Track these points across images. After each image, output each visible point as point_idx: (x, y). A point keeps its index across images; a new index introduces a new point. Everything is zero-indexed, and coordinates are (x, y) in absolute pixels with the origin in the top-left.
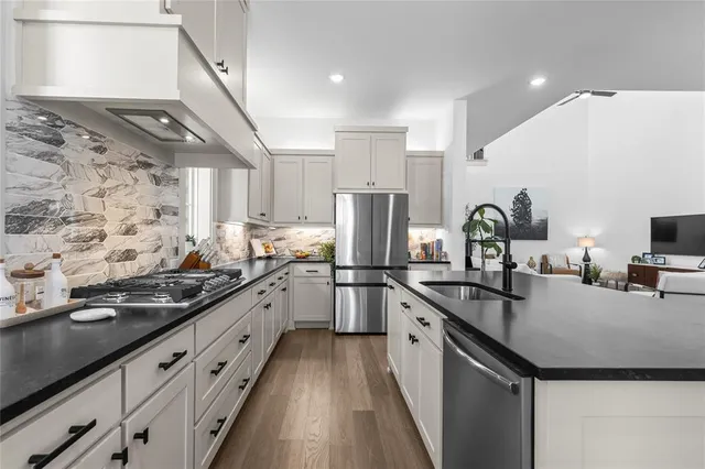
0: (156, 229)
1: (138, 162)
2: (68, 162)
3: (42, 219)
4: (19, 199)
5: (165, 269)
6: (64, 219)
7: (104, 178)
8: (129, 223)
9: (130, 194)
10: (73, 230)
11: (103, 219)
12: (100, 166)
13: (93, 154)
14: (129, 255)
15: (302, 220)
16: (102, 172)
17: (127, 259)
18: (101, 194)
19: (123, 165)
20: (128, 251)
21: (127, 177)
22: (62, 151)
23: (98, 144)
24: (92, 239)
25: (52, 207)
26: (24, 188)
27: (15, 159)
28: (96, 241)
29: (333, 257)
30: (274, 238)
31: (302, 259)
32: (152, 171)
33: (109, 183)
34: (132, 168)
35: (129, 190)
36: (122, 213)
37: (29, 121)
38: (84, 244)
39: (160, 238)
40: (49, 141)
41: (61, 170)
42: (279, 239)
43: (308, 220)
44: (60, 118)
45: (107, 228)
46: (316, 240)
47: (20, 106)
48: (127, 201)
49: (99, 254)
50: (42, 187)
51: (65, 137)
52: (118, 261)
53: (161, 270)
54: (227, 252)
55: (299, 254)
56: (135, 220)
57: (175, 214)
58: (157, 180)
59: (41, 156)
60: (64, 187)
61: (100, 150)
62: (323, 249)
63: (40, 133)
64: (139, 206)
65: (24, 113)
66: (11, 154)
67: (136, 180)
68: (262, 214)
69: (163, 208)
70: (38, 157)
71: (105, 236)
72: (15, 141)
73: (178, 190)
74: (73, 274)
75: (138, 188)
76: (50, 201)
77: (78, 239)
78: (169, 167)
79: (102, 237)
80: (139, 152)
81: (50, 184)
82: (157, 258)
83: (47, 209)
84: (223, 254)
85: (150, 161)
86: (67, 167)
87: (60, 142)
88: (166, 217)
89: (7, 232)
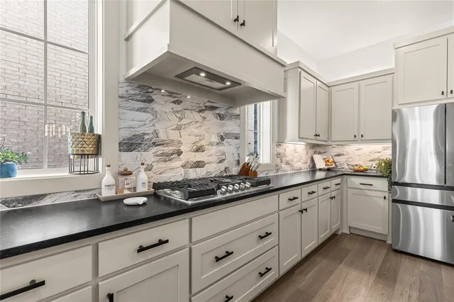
0: (221, 148)
1: (205, 106)
2: (156, 111)
3: (140, 144)
4: (126, 134)
5: (228, 174)
6: (154, 143)
7: (181, 119)
8: (199, 145)
9: (200, 126)
10: (161, 149)
11: (180, 143)
12: (178, 112)
13: (173, 105)
14: (199, 165)
15: (359, 138)
16: (179, 115)
17: (197, 167)
18: (179, 128)
19: (194, 110)
20: (198, 162)
21: (197, 116)
22: (153, 105)
23: (176, 99)
24: (172, 154)
25: (146, 137)
26: (129, 128)
27: (124, 113)
28: (174, 156)
29: (391, 172)
30: (334, 154)
31: (360, 173)
32: (217, 111)
33: (184, 121)
34: (201, 111)
35: (198, 124)
36: (194, 139)
37: (133, 92)
38: (167, 157)
39: (224, 154)
40: (144, 101)
41: (151, 116)
42: (338, 155)
43: (364, 138)
44: (151, 88)
45: (182, 148)
46: (376, 156)
47: (127, 84)
48: (197, 131)
49: (177, 163)
50: (140, 126)
51: (154, 97)
52: (191, 168)
53: (225, 174)
54: (287, 163)
55: (357, 168)
56: (203, 143)
57: (237, 138)
58: (221, 117)
59: (139, 110)
60: (154, 126)
61: (178, 102)
62: (380, 165)
63: (139, 97)
64: (207, 135)
65: (130, 88)
66: (121, 111)
67: (204, 118)
68: (316, 135)
69: (226, 134)
70: (138, 110)
71: (181, 153)
72: (125, 104)
73: (238, 121)
74: (160, 174)
75: (206, 122)
76: (145, 134)
77: (162, 154)
78: (231, 107)
79: (179, 153)
80: (206, 100)
81: (145, 125)
82: (222, 167)
83: (143, 138)
84: (283, 166)
85: (215, 105)
86: (155, 114)
87: (151, 101)
88: (230, 140)
89: (120, 151)
